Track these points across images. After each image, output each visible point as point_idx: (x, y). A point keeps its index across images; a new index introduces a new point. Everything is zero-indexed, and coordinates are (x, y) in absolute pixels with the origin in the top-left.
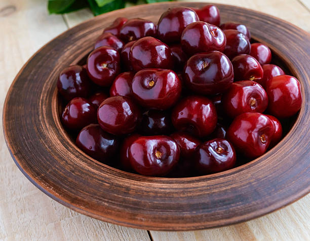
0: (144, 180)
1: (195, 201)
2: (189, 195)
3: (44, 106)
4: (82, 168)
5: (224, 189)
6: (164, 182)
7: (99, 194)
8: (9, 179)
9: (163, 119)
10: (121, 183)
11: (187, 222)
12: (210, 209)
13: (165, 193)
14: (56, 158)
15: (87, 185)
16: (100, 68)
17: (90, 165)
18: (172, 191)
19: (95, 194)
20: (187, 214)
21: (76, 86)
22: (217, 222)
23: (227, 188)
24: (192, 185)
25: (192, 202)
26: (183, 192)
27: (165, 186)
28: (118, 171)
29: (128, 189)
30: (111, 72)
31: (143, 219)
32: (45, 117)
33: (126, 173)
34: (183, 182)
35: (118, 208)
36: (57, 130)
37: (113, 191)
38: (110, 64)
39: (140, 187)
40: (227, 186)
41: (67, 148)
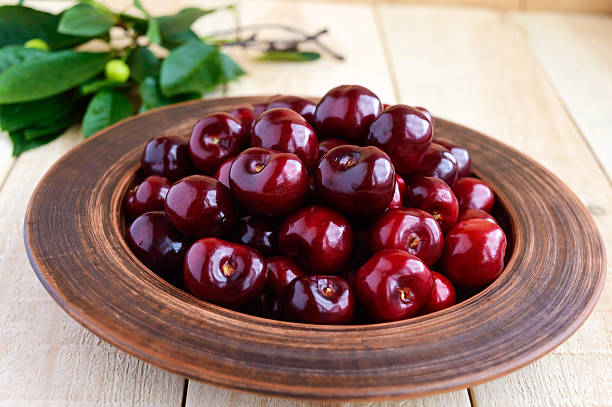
0: (193, 303)
1: (252, 349)
2: (249, 339)
3: (108, 179)
4: (113, 264)
5: (308, 346)
6: (221, 313)
7: (114, 301)
8: (22, 274)
9: (268, 234)
10: (156, 297)
11: (222, 372)
12: (269, 366)
13: (213, 326)
14: (83, 242)
15: (106, 286)
16: (208, 140)
17: (126, 263)
18: (227, 327)
19: (110, 300)
20: (229, 362)
21: (166, 161)
22: (269, 386)
23: (313, 346)
24: (261, 328)
25: (247, 348)
26: (241, 334)
27: (219, 317)
28: (162, 281)
29: (162, 306)
30: (222, 154)
31: (159, 349)
32: (102, 191)
33: (171, 286)
34: (250, 321)
35: (132, 325)
36: (109, 210)
37: (138, 304)
38: (225, 139)
39: (180, 309)
40: (314, 343)
41: (107, 234)
